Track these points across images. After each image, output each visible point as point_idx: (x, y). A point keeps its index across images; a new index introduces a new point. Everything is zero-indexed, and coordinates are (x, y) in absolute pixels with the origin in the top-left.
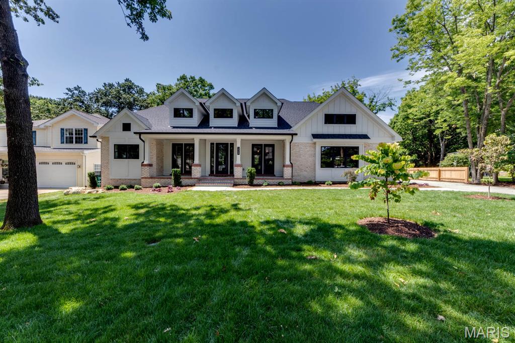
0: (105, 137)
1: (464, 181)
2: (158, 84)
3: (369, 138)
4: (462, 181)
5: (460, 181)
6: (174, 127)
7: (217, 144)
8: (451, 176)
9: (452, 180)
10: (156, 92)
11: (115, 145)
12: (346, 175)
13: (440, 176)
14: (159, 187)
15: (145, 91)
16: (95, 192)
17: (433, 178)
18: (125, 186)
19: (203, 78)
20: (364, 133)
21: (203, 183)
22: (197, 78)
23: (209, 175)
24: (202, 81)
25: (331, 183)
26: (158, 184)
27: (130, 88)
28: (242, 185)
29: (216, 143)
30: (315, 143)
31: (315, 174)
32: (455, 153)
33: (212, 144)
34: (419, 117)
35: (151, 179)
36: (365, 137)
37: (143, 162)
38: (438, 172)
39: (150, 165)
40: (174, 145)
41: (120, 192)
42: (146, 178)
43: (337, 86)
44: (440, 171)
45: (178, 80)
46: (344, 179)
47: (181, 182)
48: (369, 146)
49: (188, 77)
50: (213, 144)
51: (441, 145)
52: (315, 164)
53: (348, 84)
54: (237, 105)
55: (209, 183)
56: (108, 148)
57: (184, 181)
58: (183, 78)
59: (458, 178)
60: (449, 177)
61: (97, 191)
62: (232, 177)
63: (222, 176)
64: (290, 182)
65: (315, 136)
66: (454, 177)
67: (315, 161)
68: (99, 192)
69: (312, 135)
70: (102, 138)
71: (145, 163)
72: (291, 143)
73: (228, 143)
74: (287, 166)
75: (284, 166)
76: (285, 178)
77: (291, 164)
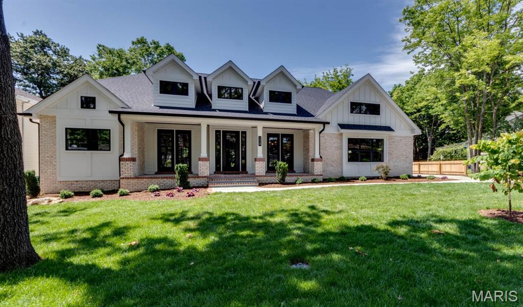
0: (45, 117)
1: (463, 174)
2: (100, 46)
3: (393, 131)
4: (461, 174)
5: (459, 174)
6: (161, 107)
7: (225, 132)
8: (451, 169)
9: (452, 174)
10: (97, 56)
11: (66, 129)
12: (378, 169)
13: (440, 170)
14: (158, 190)
15: (71, 53)
16: (46, 202)
17: (434, 172)
18: (100, 192)
19: (172, 45)
20: (388, 125)
21: (217, 183)
22: (163, 45)
23: (215, 173)
24: (170, 49)
25: (366, 179)
26: (156, 186)
27: (44, 45)
28: (272, 184)
29: (223, 131)
30: (341, 134)
31: (342, 168)
32: (443, 147)
33: (218, 132)
34: (411, 111)
35: (136, 180)
36: (388, 129)
37: (122, 155)
38: (439, 166)
39: (133, 160)
40: (160, 132)
41: (94, 200)
42: (128, 178)
43: (328, 73)
44: (441, 164)
45: (133, 43)
46: (376, 174)
47: (189, 183)
48: (392, 139)
49: (149, 41)
50: (220, 131)
51: (429, 140)
52: (342, 158)
53: (341, 72)
54: (249, 84)
55: (224, 183)
56: (55, 132)
57: (192, 181)
58: (142, 42)
59: (457, 171)
60: (449, 170)
61: (50, 201)
62: (244, 175)
63: (232, 174)
64: (321, 178)
65: (343, 126)
66: (453, 170)
67: (342, 154)
68: (53, 203)
69: (338, 124)
70: (41, 117)
71: (126, 156)
72: (320, 133)
73: (239, 132)
74: (318, 160)
75: (313, 160)
76: (315, 174)
77: (321, 157)
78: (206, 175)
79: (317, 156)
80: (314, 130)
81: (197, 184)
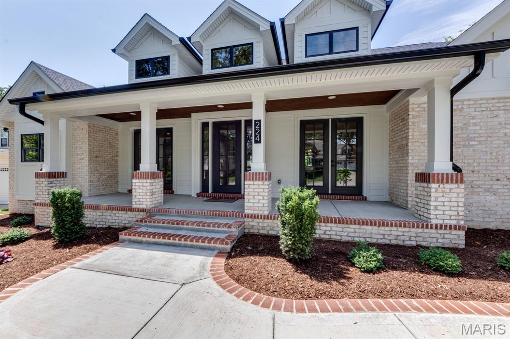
11: (22, 136)
23: (198, 194)
29: (213, 123)
33: (205, 125)
42: (42, 205)
50: (209, 123)
70: (9, 124)
71: (43, 170)
72: (454, 91)
73: (240, 121)
74: (444, 179)
75: (424, 178)
76: (434, 222)
77: (456, 168)
78: (144, 207)
79: (442, 165)
80: (429, 88)
81: (129, 222)
